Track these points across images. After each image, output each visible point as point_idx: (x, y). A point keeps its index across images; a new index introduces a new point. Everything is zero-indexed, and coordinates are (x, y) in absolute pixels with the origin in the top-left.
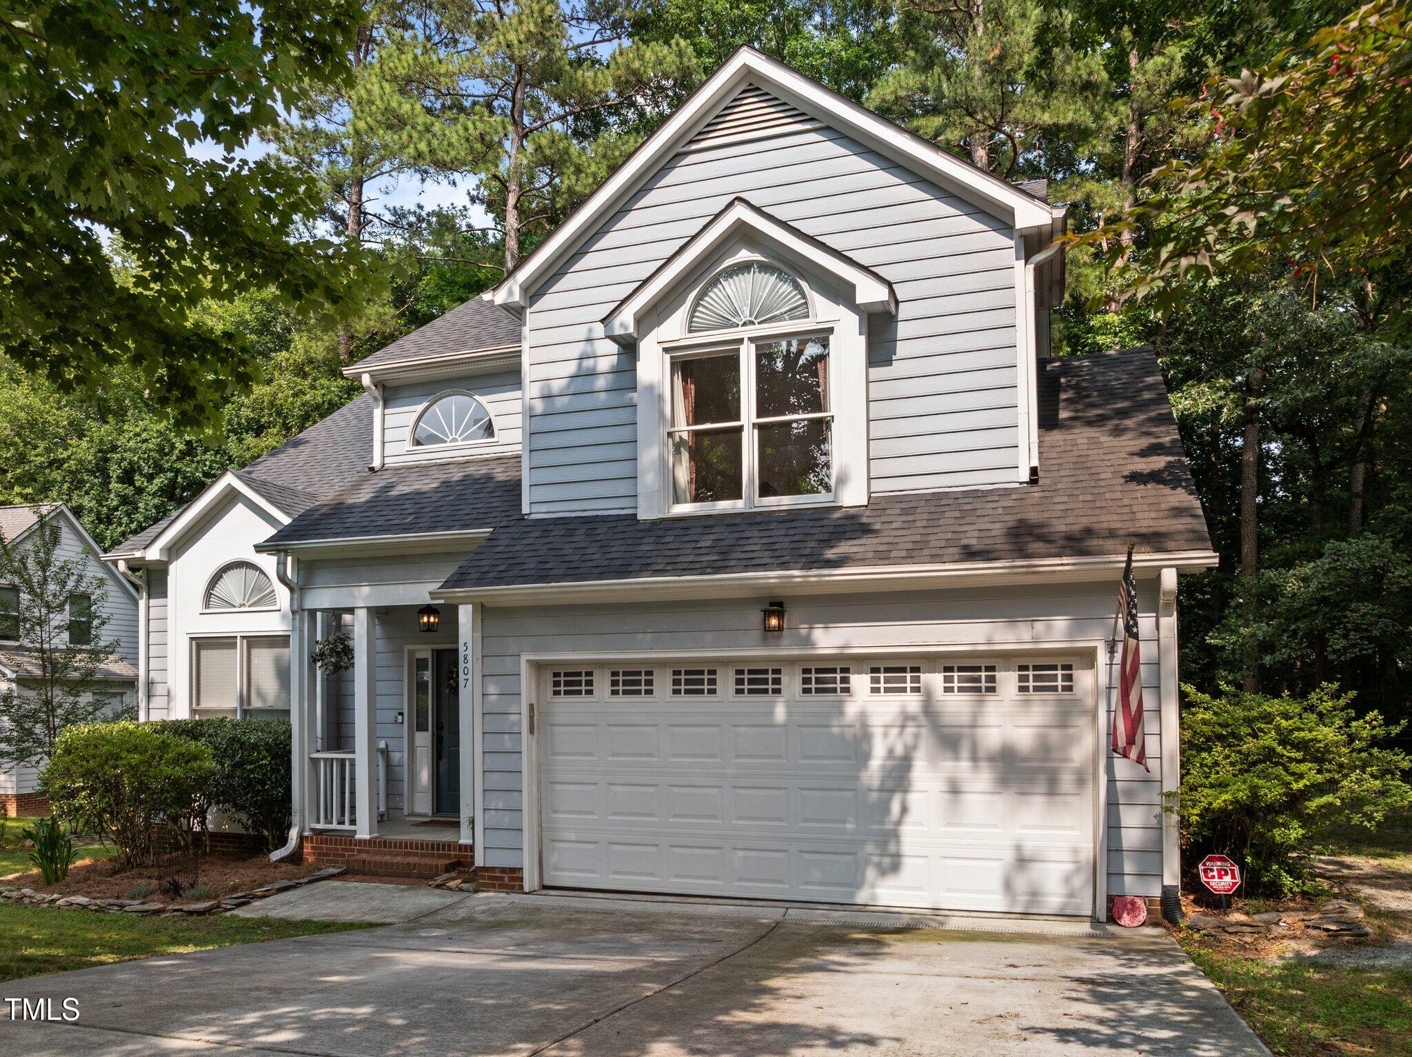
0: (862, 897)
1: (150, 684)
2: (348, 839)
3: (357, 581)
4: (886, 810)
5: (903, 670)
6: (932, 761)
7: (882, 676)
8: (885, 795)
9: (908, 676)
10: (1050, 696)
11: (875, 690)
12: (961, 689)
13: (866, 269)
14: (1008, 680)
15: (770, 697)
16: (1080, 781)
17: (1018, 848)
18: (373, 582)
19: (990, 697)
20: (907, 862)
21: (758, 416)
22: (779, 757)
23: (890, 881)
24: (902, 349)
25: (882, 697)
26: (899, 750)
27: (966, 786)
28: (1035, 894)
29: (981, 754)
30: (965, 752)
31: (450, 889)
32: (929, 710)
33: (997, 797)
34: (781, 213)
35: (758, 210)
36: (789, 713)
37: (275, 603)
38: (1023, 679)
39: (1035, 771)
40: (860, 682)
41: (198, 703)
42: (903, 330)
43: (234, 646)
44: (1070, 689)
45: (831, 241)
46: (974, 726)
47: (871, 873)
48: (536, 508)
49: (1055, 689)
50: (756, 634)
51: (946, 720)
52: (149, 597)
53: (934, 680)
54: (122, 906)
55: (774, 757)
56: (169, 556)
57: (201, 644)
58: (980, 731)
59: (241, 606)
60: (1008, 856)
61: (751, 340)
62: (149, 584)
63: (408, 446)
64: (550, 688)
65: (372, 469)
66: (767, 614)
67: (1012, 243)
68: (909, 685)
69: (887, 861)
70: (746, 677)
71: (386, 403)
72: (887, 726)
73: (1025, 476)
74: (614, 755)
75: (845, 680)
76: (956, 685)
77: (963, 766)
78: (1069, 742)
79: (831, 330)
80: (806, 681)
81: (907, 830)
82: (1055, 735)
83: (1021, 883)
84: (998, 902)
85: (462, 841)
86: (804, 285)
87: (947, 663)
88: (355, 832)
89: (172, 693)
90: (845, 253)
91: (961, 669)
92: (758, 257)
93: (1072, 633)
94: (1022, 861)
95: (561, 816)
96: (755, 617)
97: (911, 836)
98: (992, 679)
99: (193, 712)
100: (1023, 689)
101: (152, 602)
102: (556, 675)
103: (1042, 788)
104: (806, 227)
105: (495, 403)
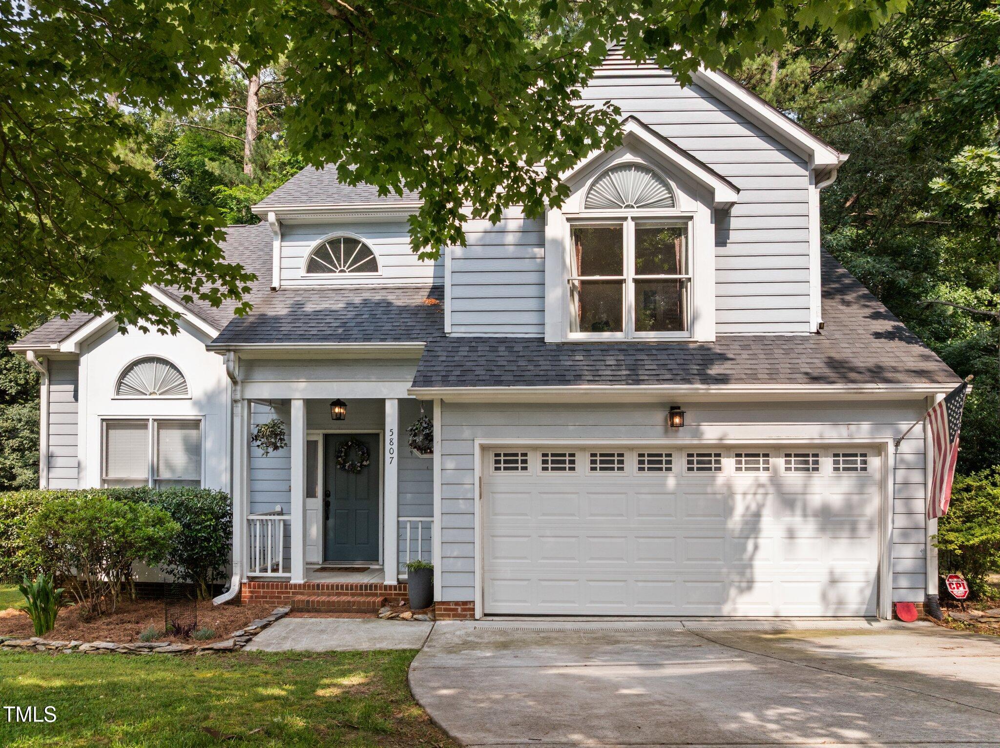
0: (726, 610)
1: (50, 457)
2: (285, 584)
3: (295, 378)
4: (744, 549)
5: (758, 455)
6: (777, 515)
7: (743, 459)
8: (742, 541)
9: (761, 459)
10: (853, 474)
11: (739, 469)
12: (796, 469)
13: (722, 178)
14: (827, 463)
15: (663, 473)
16: (871, 527)
17: (831, 573)
19: (815, 474)
20: (757, 586)
21: (637, 273)
22: (670, 515)
23: (746, 598)
24: (733, 236)
25: (744, 473)
26: (753, 507)
27: (799, 534)
28: (841, 603)
29: (809, 512)
30: (799, 511)
31: (404, 619)
32: (776, 481)
33: (818, 540)
34: (663, 131)
35: (645, 127)
36: (678, 485)
37: (186, 393)
38: (836, 462)
39: (842, 523)
40: (728, 463)
41: (107, 475)
42: (734, 223)
43: (145, 427)
44: (865, 469)
45: (699, 156)
46: (804, 494)
47: (733, 592)
48: (456, 329)
49: (856, 469)
50: (660, 429)
51: (787, 489)
52: (50, 384)
53: (779, 462)
54: (151, 648)
55: (665, 515)
56: (81, 349)
57: (110, 424)
58: (808, 497)
59: (151, 394)
60: (825, 578)
61: (633, 219)
62: (49, 371)
63: (303, 272)
64: (493, 465)
65: (274, 289)
66: (672, 415)
67: (807, 173)
68: (761, 466)
69: (744, 585)
70: (646, 459)
71: (283, 237)
72: (745, 494)
73: (814, 329)
74: (544, 515)
75: (718, 462)
76: (793, 466)
77: (797, 520)
78: (863, 503)
79: (691, 218)
80: (690, 462)
81: (757, 563)
82: (855, 498)
83: (832, 595)
84: (817, 609)
85: (386, 583)
86: (673, 184)
87: (788, 451)
88: (290, 578)
89: (83, 465)
90: (709, 166)
91: (796, 455)
92: (639, 160)
93: (872, 432)
94: (833, 581)
95: (499, 561)
96: (660, 416)
97: (761, 567)
98: (816, 462)
99: (104, 481)
100: (836, 469)
101: (53, 388)
102: (497, 455)
103: (846, 534)
104: (682, 144)
105: (377, 245)
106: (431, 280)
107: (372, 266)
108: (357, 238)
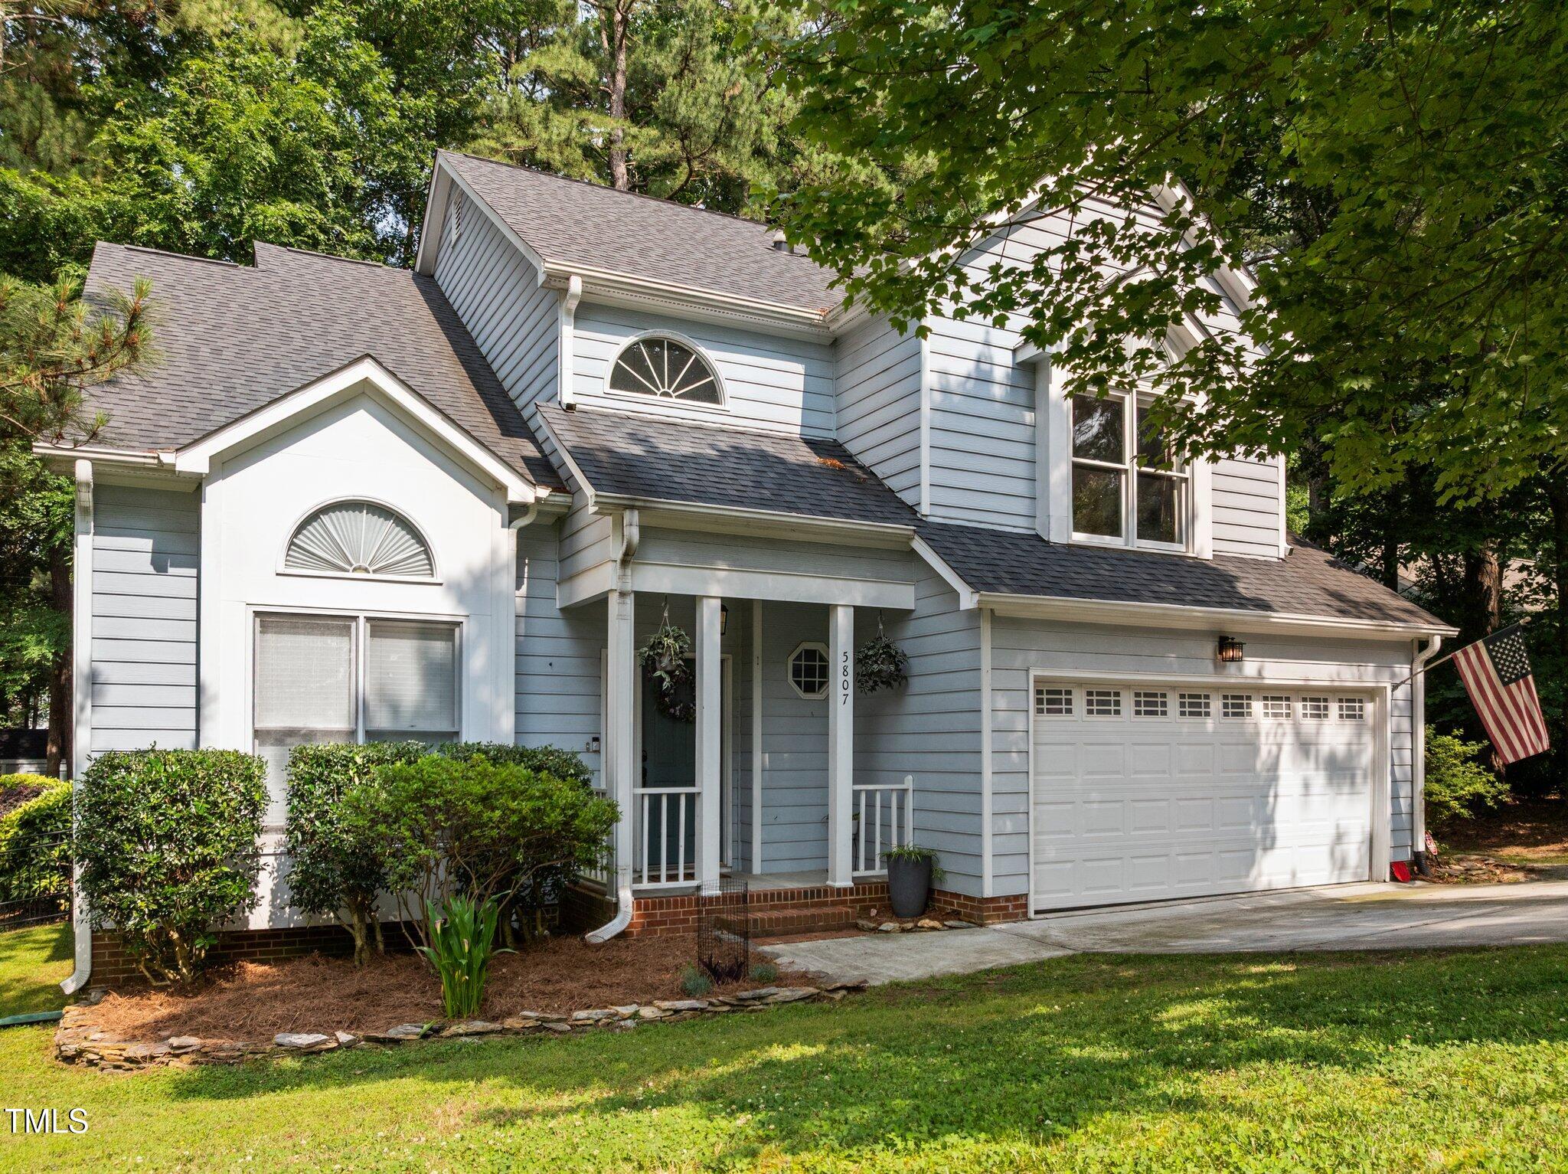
1: (93, 683)
2: (694, 898)
3: (705, 562)
5: (1282, 699)
7: (1270, 703)
9: (1284, 703)
10: (1353, 722)
11: (1266, 715)
12: (1311, 715)
14: (1334, 708)
15: (1200, 719)
16: (1365, 780)
18: (738, 566)
19: (1325, 721)
21: (1139, 464)
22: (1207, 771)
25: (1270, 720)
28: (1342, 867)
29: (1320, 764)
30: (1312, 764)
32: (1295, 728)
37: (432, 572)
38: (1341, 707)
39: (1344, 777)
43: (349, 631)
44: (1361, 716)
46: (1317, 741)
49: (1355, 716)
50: (1211, 667)
51: (1304, 738)
52: (97, 534)
53: (1298, 707)
55: (1203, 771)
58: (1319, 746)
59: (355, 570)
61: (1137, 393)
63: (605, 386)
65: (570, 407)
68: (1284, 711)
70: (1188, 700)
71: (576, 320)
73: (1284, 555)
74: (1088, 773)
75: (1249, 705)
76: (1308, 711)
80: (1226, 706)
82: (1354, 745)
87: (1305, 694)
88: (698, 888)
91: (1311, 699)
93: (1374, 675)
94: (1339, 837)
95: (1042, 837)
96: (1209, 648)
98: (1326, 708)
100: (1341, 716)
101: (105, 541)
102: (1039, 692)
103: (1346, 789)
105: (725, 363)
106: (798, 430)
107: (711, 393)
108: (691, 345)
